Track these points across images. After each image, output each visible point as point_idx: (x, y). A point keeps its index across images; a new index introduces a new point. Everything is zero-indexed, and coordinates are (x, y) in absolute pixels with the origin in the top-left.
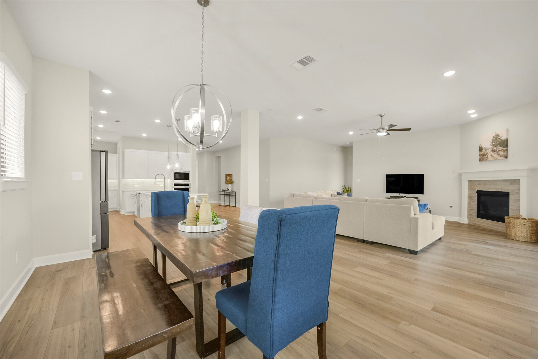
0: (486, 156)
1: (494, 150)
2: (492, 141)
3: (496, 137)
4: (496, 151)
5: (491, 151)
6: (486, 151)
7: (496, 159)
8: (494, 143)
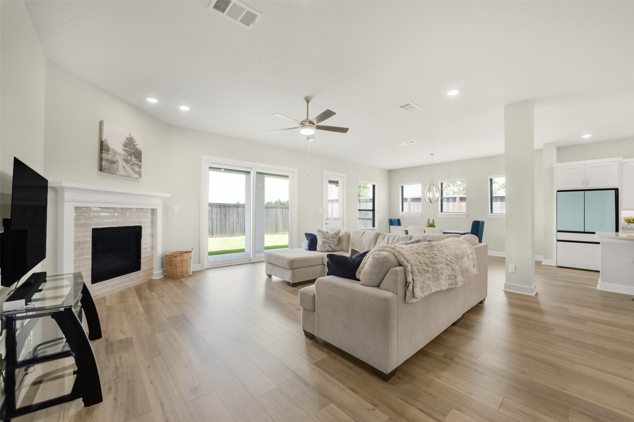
0: (115, 166)
1: (127, 160)
2: (124, 143)
3: (130, 141)
4: (130, 162)
5: (123, 160)
6: (115, 156)
7: (128, 176)
8: (127, 149)
